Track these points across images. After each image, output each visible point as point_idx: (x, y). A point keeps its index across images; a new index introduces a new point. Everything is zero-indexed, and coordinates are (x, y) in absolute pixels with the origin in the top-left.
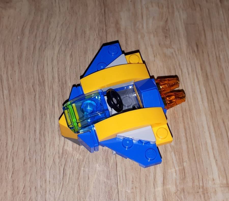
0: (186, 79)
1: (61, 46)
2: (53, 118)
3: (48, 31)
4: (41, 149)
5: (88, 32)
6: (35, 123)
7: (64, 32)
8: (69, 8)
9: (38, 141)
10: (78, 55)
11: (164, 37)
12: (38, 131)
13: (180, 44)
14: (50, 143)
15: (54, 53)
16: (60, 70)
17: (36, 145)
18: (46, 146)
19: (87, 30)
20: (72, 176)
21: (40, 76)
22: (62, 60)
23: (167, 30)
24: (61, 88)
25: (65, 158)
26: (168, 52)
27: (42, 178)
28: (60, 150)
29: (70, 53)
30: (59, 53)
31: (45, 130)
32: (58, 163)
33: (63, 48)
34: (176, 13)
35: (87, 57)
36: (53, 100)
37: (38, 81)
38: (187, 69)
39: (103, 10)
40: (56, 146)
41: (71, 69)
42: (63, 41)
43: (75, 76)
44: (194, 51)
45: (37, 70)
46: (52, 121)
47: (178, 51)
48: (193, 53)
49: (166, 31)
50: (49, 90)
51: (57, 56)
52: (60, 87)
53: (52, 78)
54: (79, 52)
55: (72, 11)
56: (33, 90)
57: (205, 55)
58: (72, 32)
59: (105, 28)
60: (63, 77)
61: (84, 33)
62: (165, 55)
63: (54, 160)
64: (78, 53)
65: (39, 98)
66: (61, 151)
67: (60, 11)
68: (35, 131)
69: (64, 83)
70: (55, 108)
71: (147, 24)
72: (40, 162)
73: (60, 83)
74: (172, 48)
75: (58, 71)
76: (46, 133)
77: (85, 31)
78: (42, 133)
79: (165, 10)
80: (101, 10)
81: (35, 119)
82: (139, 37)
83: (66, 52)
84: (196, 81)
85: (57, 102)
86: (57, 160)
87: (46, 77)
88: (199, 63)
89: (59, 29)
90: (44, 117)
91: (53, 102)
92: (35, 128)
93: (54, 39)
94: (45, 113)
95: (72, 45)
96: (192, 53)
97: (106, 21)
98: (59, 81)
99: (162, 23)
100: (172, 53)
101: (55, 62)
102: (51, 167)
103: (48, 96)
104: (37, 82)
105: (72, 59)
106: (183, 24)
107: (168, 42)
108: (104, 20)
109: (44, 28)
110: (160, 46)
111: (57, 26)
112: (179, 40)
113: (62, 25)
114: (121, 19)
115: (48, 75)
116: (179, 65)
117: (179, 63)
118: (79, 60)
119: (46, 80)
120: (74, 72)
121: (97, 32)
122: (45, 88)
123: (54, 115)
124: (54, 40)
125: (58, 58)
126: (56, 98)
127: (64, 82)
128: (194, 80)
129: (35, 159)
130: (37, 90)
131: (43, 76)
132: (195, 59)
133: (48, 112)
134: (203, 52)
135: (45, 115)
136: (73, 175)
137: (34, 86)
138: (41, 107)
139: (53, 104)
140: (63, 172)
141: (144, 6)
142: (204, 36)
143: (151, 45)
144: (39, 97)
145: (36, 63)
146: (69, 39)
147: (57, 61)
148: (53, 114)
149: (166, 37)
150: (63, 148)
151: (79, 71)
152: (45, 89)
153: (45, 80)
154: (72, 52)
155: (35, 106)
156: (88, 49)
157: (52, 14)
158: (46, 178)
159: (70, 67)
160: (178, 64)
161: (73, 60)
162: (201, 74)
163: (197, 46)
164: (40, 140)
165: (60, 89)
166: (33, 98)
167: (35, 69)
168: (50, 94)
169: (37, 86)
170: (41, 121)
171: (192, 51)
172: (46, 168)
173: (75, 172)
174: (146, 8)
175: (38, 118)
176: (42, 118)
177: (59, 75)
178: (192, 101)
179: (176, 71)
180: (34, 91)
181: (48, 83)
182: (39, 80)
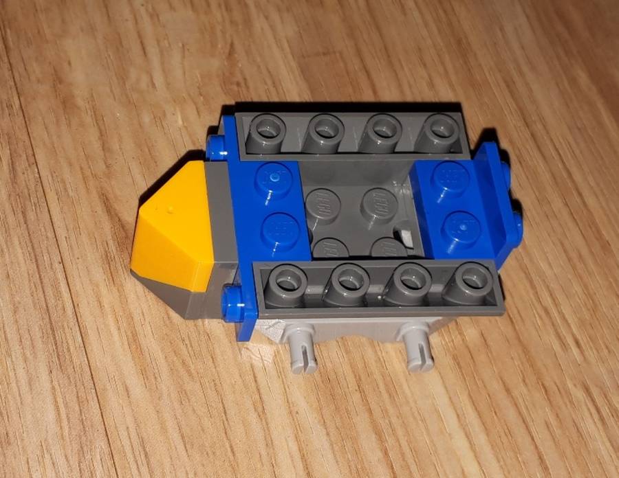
49: (235, 88)
59: (17, 102)
82: (147, 119)
97: (17, 77)
99: (216, 64)
108: (7, 73)
114: (70, 63)
174: (151, 16)
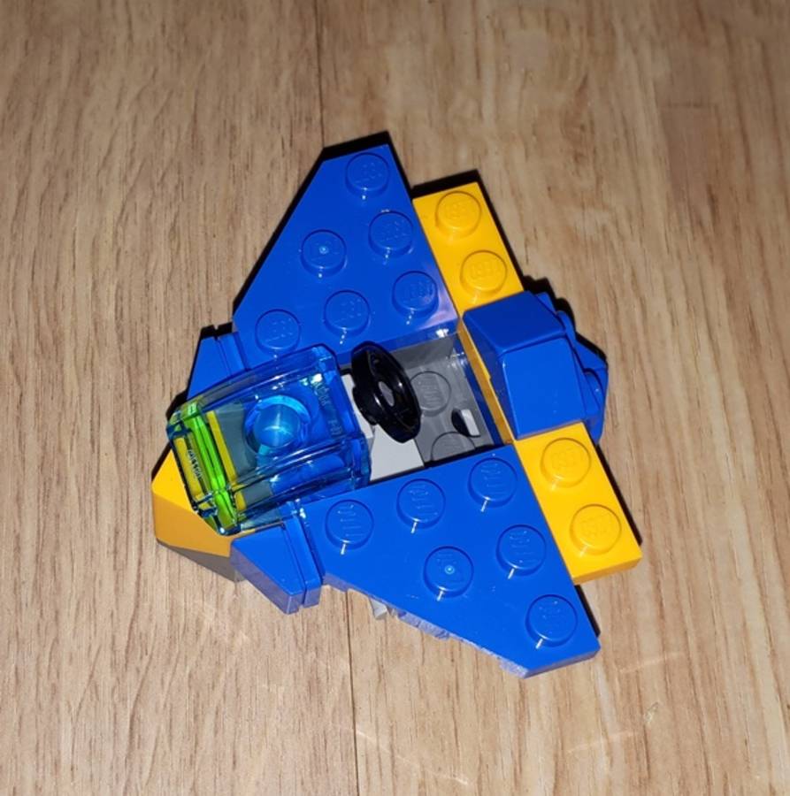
0: (663, 342)
1: (131, 190)
2: (91, 496)
3: (77, 126)
4: (42, 629)
5: (246, 133)
6: (20, 517)
7: (144, 129)
8: (167, 28)
9: (30, 592)
10: (200, 229)
11: (572, 160)
12: (28, 552)
13: (638, 190)
14: (78, 604)
15: (102, 220)
16: (126, 293)
17: (18, 610)
18: (63, 618)
19: (243, 122)
20: (167, 749)
21: (43, 314)
22: (134, 250)
23: (582, 128)
24: (129, 369)
25: (138, 671)
26: (588, 222)
27: (41, 751)
28: (117, 634)
29: (170, 219)
30: (124, 216)
31: (57, 548)
32: (108, 691)
33: (142, 199)
34: (624, 57)
35: (240, 239)
36: (96, 419)
37: (33, 336)
38: (669, 300)
39: (312, 37)
40: (100, 618)
41: (172, 288)
42: (141, 167)
43: (185, 318)
44: (700, 223)
45: (33, 289)
46: (88, 511)
47: (630, 218)
48: (693, 232)
49: (577, 131)
50: (79, 379)
51: (116, 234)
52: (125, 368)
53: (92, 328)
54: (205, 219)
55: (183, 39)
56: (12, 376)
57: (749, 244)
58: (179, 130)
59: (318, 116)
60: (139, 321)
61: (228, 135)
62: (573, 238)
63: (91, 676)
64: (201, 221)
65: (37, 411)
66: (122, 640)
67: (130, 37)
68: (18, 549)
69: (141, 349)
70: (102, 453)
71: (498, 101)
72: (34, 682)
73: (126, 346)
74: (605, 207)
75: (119, 298)
76: (64, 560)
77: (233, 128)
78: (47, 560)
79: (576, 38)
80: (304, 34)
81: (18, 499)
83: (153, 217)
84: (706, 357)
85: (112, 429)
86: (106, 678)
87: (66, 320)
88: (721, 278)
89: (126, 116)
90: (56, 491)
91: (95, 427)
92: (18, 537)
93: (105, 159)
94: (58, 475)
95: (177, 187)
96: (689, 232)
97: (324, 86)
98: (121, 338)
99: (561, 99)
100: (604, 229)
101: (106, 257)
102: (80, 707)
103: (74, 404)
104: (29, 342)
105: (175, 245)
106: (653, 104)
107: (586, 182)
108: (314, 80)
109: (62, 111)
110: (550, 196)
111: (118, 106)
112: (634, 173)
113: (138, 97)
114: (387, 77)
115: (74, 313)
116: (635, 281)
117: (633, 274)
118: (207, 251)
119: (67, 332)
120: (185, 304)
121: (285, 132)
122: (62, 366)
123: (98, 485)
124: (105, 163)
125: (120, 242)
126: (108, 414)
127: (142, 346)
128: (696, 348)
129: (16, 669)
130: (31, 375)
131: (55, 317)
132: (705, 257)
133: (72, 471)
134: (736, 228)
135: (58, 482)
136: (171, 744)
137: (16, 360)
138: (44, 448)
139: (92, 437)
140: (131, 728)
141: (487, 24)
142: (741, 160)
143: (513, 193)
144: (37, 405)
145: (27, 262)
146: (166, 159)
147: (115, 252)
148: (95, 479)
149: (578, 157)
150: (131, 628)
151: (204, 297)
152: (62, 372)
153: (62, 335)
154: (177, 216)
155: (20, 441)
156: (246, 206)
157: (97, 53)
158: (59, 752)
159: (169, 280)
160: (627, 276)
161: (182, 252)
162: (730, 324)
163: (713, 200)
164: (37, 587)
165: (125, 374)
166: (13, 410)
167: (25, 284)
168: (80, 396)
169: (31, 360)
170: (41, 508)
171: (691, 221)
172: (58, 710)
173: (179, 731)
174: (496, 32)
175: (30, 495)
176: (47, 495)
177: (119, 314)
178: (688, 440)
179: (617, 308)
180: (17, 376)
181: (77, 345)
182: (38, 335)
